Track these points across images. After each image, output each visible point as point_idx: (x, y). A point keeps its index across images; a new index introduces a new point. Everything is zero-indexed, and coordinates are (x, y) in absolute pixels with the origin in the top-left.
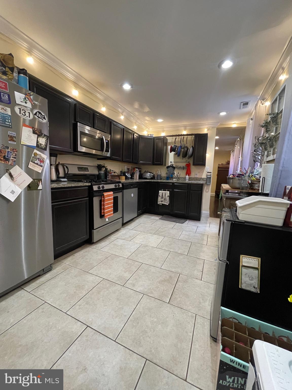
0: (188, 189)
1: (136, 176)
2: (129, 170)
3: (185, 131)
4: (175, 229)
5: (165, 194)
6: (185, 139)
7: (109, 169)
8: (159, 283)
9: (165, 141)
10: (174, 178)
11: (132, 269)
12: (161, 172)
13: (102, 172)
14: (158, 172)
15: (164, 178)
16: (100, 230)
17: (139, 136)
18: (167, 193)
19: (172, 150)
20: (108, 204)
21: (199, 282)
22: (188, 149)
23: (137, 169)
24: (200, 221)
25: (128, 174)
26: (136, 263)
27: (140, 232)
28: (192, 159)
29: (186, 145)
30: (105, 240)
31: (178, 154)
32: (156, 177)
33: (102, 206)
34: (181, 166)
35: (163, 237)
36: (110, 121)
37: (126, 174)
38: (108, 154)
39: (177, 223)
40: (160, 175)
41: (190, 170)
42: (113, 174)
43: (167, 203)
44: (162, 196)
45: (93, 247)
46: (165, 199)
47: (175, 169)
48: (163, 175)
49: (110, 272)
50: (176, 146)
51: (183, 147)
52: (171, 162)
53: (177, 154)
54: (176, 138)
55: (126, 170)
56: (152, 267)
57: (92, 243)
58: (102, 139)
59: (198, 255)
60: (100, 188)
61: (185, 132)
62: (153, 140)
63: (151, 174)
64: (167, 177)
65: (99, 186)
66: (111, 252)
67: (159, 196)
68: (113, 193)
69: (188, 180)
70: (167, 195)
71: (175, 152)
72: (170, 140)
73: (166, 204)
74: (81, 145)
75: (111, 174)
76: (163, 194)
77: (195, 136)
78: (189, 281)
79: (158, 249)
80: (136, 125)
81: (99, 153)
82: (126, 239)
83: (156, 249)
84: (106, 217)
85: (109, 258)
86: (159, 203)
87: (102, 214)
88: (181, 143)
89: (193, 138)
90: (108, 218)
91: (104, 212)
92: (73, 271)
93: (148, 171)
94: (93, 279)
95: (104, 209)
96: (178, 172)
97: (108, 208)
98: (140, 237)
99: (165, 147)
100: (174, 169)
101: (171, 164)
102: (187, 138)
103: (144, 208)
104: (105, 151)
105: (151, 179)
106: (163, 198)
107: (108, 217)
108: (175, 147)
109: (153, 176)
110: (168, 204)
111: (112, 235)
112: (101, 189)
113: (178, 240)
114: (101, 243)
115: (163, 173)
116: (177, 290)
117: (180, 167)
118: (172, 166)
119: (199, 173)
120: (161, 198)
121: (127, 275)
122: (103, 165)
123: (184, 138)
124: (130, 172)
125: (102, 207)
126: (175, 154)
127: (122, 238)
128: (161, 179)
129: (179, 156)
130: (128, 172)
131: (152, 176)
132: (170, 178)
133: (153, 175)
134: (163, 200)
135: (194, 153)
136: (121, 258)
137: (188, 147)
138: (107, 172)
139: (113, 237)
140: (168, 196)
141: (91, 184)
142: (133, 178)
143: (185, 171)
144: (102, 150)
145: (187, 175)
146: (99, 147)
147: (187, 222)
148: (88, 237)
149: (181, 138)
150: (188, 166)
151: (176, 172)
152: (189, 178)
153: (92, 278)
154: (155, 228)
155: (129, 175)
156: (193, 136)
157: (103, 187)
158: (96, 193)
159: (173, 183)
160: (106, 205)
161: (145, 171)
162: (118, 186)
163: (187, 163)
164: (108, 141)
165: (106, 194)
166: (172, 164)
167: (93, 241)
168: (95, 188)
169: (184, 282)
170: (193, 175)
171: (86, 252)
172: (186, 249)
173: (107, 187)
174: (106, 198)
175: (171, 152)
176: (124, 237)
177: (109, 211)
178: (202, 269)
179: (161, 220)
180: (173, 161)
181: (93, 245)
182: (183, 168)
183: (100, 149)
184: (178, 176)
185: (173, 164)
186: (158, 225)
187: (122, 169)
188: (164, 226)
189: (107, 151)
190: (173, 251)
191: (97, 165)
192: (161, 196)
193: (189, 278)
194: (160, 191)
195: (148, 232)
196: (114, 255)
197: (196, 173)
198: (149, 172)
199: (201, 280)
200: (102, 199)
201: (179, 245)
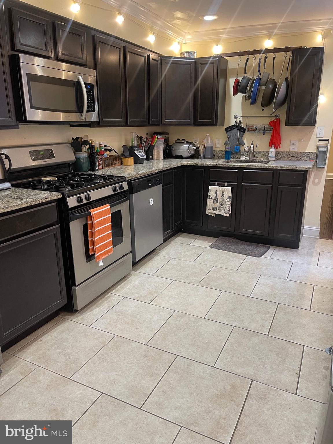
0: (273, 182)
1: (159, 153)
2: (141, 141)
3: (269, 39)
4: (243, 271)
5: (223, 192)
6: (269, 60)
7: (97, 146)
8: (211, 401)
9: (222, 67)
10: (242, 153)
11: (156, 370)
12: (212, 142)
13: (84, 155)
14: (206, 140)
15: (221, 155)
16: (88, 285)
17: (161, 60)
18: (226, 192)
19: (238, 88)
20: (101, 232)
21: (291, 397)
22: (275, 85)
23: (159, 137)
24: (298, 249)
25: (140, 152)
26: (165, 355)
27: (170, 281)
28: (285, 108)
29: (271, 77)
30: (100, 302)
31: (252, 99)
32: (202, 151)
33: (89, 237)
34: (259, 127)
35: (217, 293)
36: (93, 33)
37: (136, 152)
38: (94, 117)
39: (247, 255)
40: (212, 147)
41: (279, 135)
42: (107, 154)
43: (226, 211)
44: (216, 196)
45: (75, 320)
46: (222, 205)
47: (244, 132)
48: (217, 146)
49: (113, 378)
50: (249, 80)
51: (264, 80)
52: (236, 117)
53: (249, 98)
54: (248, 59)
55: (135, 142)
56: (197, 364)
57: (74, 311)
58: (79, 82)
59: (291, 335)
60: (82, 201)
61: (268, 44)
62: (193, 66)
63: (191, 146)
64: (226, 152)
65: (80, 197)
66: (112, 330)
67: (210, 197)
68: (109, 207)
69: (274, 159)
70: (226, 196)
71: (245, 93)
72: (233, 63)
73: (223, 214)
74: (32, 107)
75: (103, 155)
76: (216, 193)
77: (293, 54)
78: (271, 396)
79: (209, 322)
80: (154, 34)
81: (73, 117)
82: (142, 299)
83: (203, 320)
84: (99, 259)
85: (110, 345)
86: (210, 211)
87: (91, 254)
88: (259, 72)
89: (288, 58)
90: (103, 260)
91: (93, 249)
92: (40, 378)
93: (183, 140)
94: (81, 393)
95: (93, 243)
96: (252, 141)
97: (102, 240)
98: (170, 293)
99: (221, 81)
100: (242, 133)
101: (236, 122)
102: (274, 58)
103: (176, 224)
104: (88, 111)
105: (192, 157)
106: (217, 201)
107: (103, 257)
108: (245, 81)
109: (195, 150)
110: (228, 215)
111: (114, 291)
112: (85, 202)
113: (249, 298)
114: (91, 311)
115: (217, 142)
116: (246, 416)
117: (256, 129)
118: (237, 126)
119: (299, 140)
120: (214, 203)
121: (147, 384)
122: (83, 140)
123: (266, 58)
124: (144, 144)
125: (89, 239)
126: (245, 99)
127: (132, 297)
128: (213, 157)
129: (253, 102)
130: (139, 148)
131: (193, 152)
132: (233, 154)
133: (195, 148)
134: (216, 205)
135: (289, 96)
136: (134, 345)
137: (276, 80)
138: (93, 154)
139: (115, 296)
140: (229, 198)
141: (63, 194)
142: (151, 157)
143: (267, 138)
144: (80, 110)
145: (273, 147)
146: (73, 105)
147: (270, 252)
148: (66, 302)
149: (260, 59)
150: (275, 126)
151: (247, 140)
152: (277, 153)
153: (79, 392)
154: (202, 270)
155: (141, 154)
156: (290, 54)
157: (88, 197)
158: (74, 213)
159: (240, 169)
160: (96, 234)
161: (178, 139)
162: (120, 189)
163: (273, 119)
164: (92, 85)
165: (94, 212)
166: (238, 121)
167: (75, 308)
168: (72, 202)
169: (261, 398)
170: (286, 146)
171: (64, 331)
172: (266, 320)
173: (95, 195)
174: (96, 222)
175: (235, 93)
176: (137, 295)
177: (105, 246)
178: (299, 369)
179: (213, 249)
180: (240, 114)
181: (77, 314)
182: (264, 131)
183: (74, 108)
184: (252, 149)
185: (240, 121)
186: (206, 263)
187: (126, 141)
188: (220, 265)
189: (91, 109)
190: (239, 325)
191: (72, 141)
192: (213, 197)
193: (271, 390)
194: (210, 187)
195: (187, 281)
196: (119, 338)
197: (292, 142)
198: (187, 143)
199: (296, 394)
200: (88, 222)
201: (250, 310)
